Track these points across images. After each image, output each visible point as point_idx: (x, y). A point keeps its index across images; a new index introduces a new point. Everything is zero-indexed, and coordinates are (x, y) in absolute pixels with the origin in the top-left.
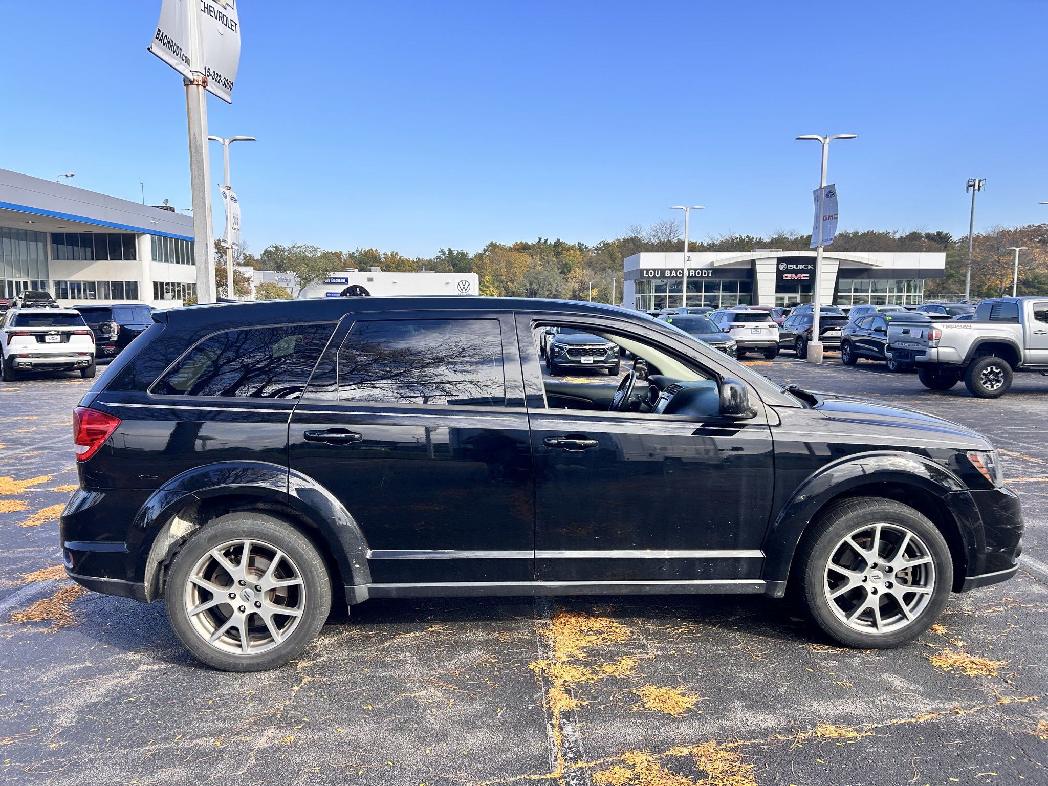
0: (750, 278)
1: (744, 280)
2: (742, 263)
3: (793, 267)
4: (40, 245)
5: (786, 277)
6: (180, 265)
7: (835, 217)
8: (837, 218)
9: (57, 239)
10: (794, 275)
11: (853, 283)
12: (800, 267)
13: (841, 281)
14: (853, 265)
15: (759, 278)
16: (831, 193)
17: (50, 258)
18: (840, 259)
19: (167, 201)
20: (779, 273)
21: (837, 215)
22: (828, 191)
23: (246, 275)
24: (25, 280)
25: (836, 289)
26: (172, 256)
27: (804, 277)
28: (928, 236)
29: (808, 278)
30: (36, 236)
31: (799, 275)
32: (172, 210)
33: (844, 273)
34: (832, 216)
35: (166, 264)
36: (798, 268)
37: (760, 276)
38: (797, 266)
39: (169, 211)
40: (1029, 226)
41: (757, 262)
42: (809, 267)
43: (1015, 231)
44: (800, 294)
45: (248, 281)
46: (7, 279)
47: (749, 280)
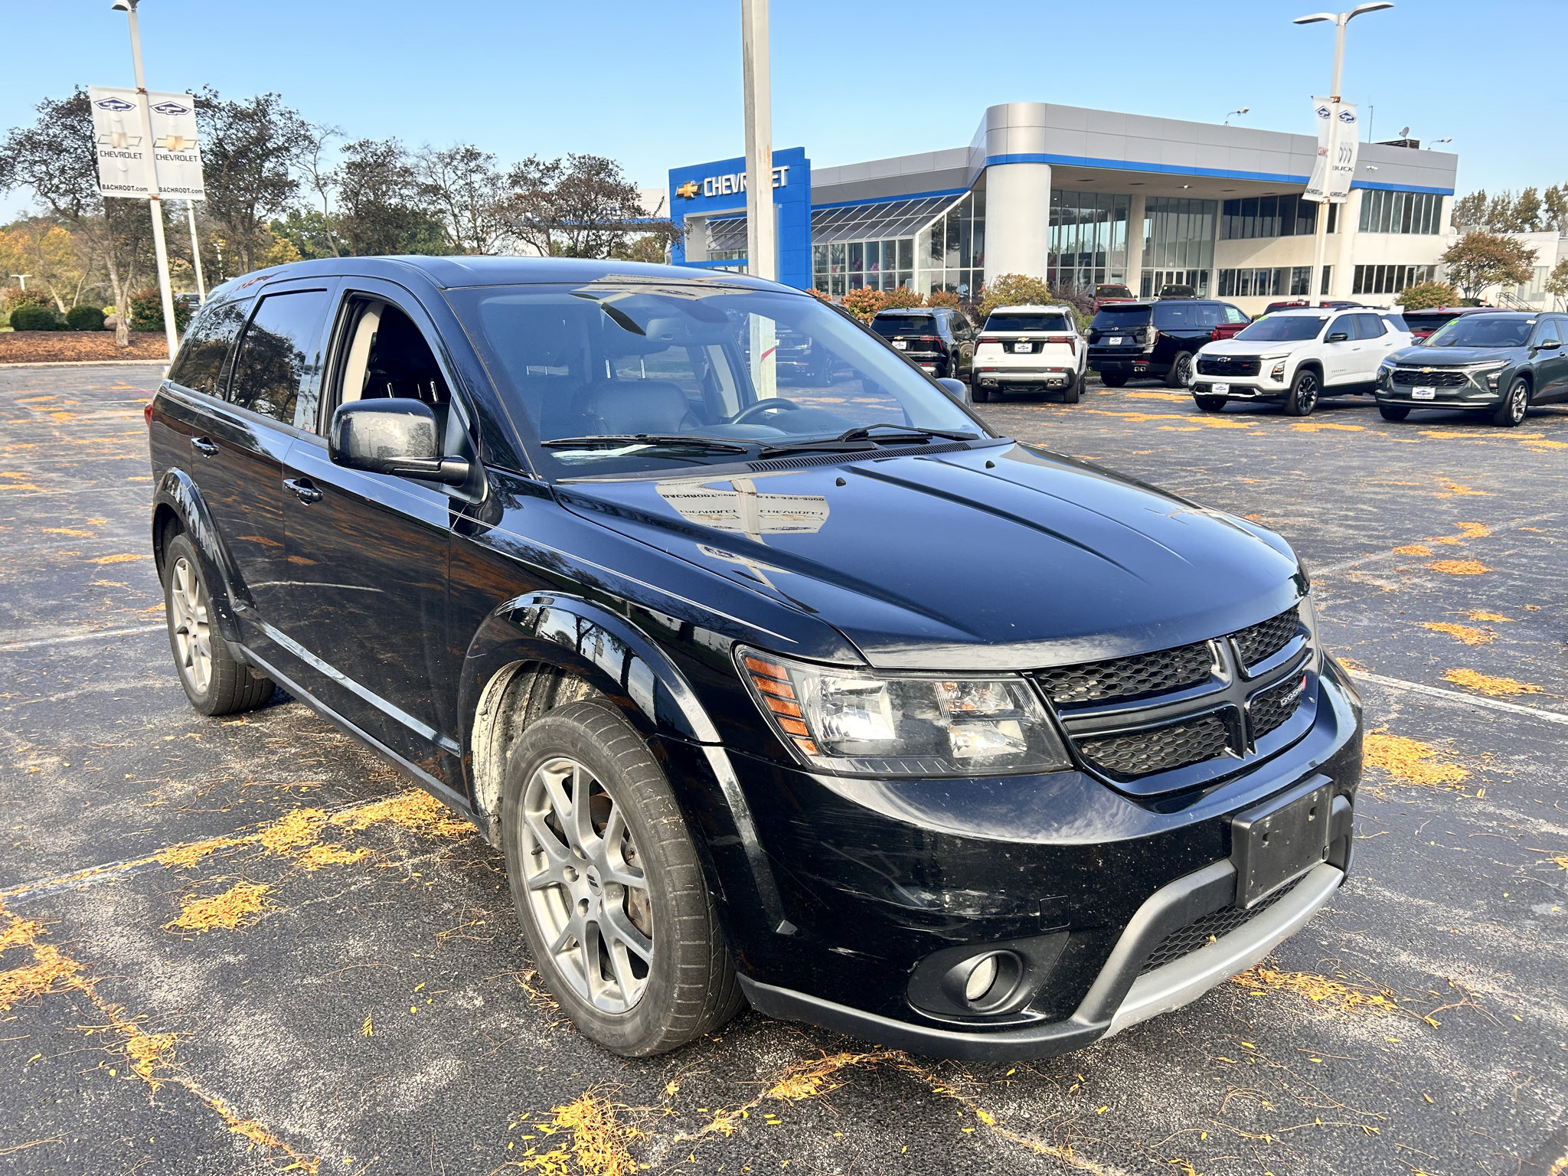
4: (1208, 218)
6: (1410, 236)
9: (1232, 207)
17: (1217, 237)
19: (1407, 130)
23: (1527, 248)
24: (1180, 270)
26: (1396, 222)
30: (1200, 206)
32: (1415, 144)
35: (1384, 235)
39: (1408, 149)
45: (1529, 258)
46: (1156, 270)
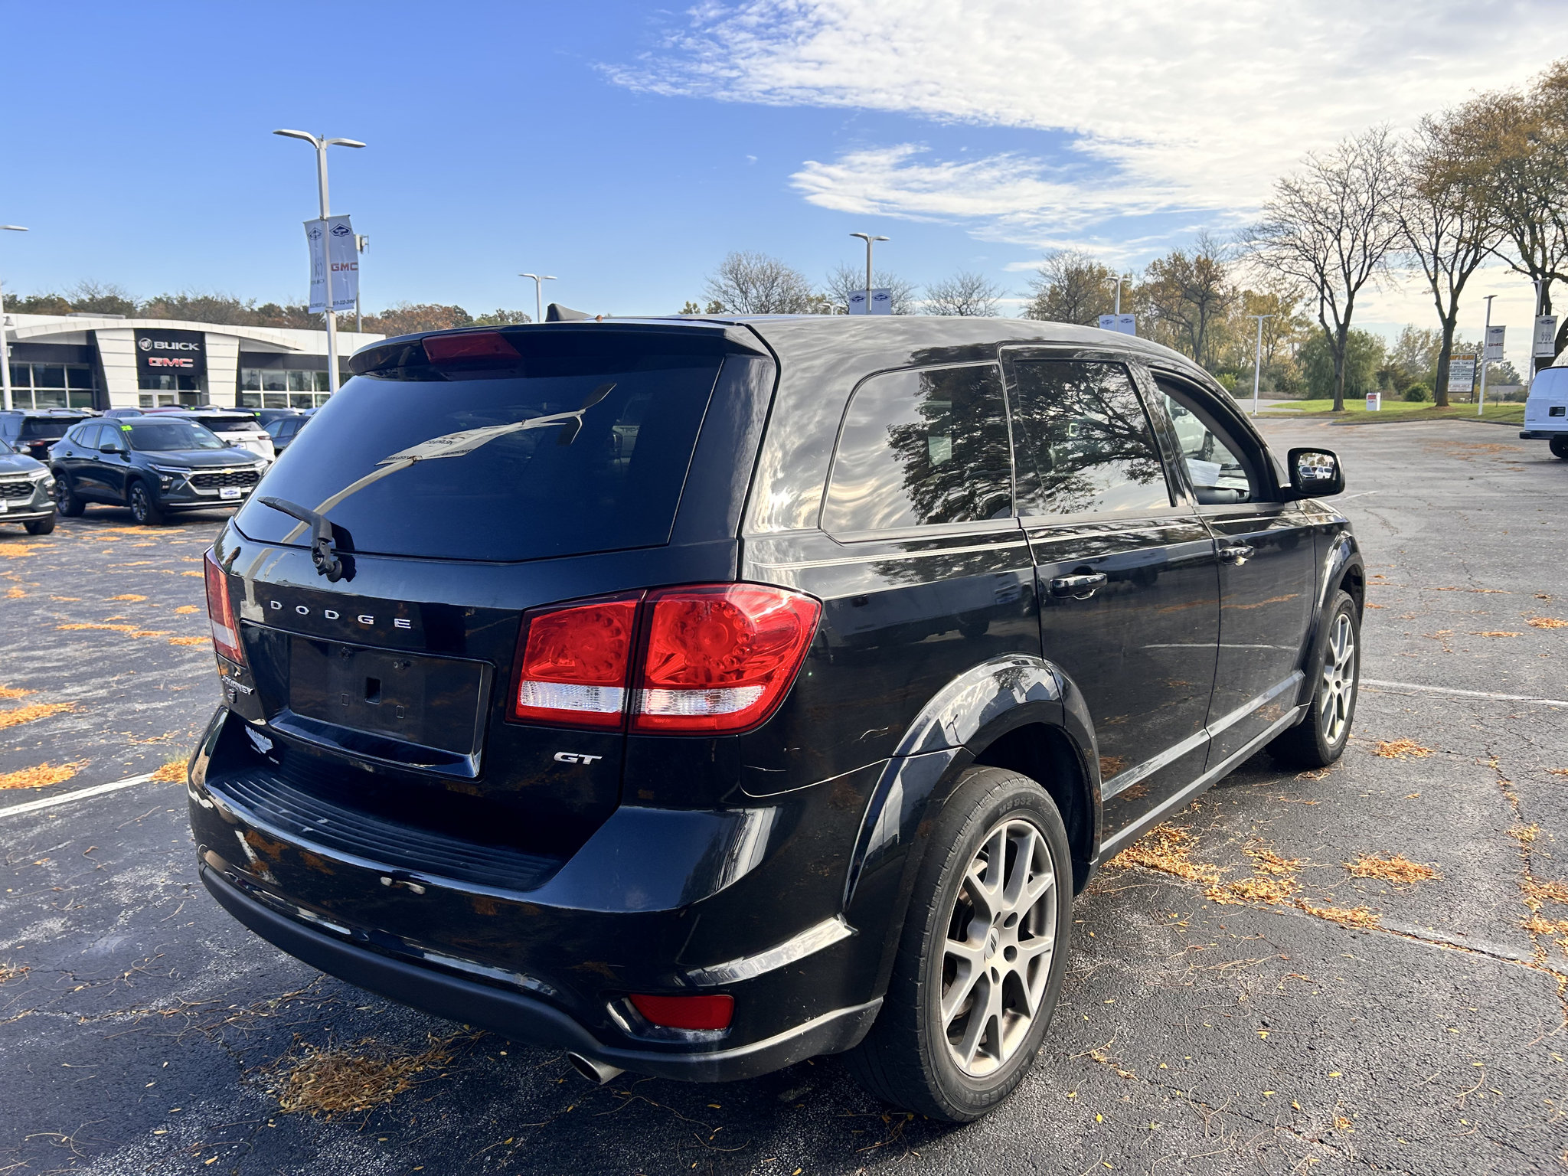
0: (88, 361)
1: (78, 365)
2: (69, 335)
3: (164, 345)
5: (154, 362)
7: (354, 267)
8: (356, 269)
10: (167, 360)
11: (263, 375)
12: (177, 346)
13: (244, 371)
14: (262, 347)
15: (105, 363)
16: (342, 229)
18: (240, 338)
20: (142, 357)
21: (356, 264)
22: (335, 225)
25: (240, 386)
27: (184, 363)
28: (291, 310)
29: (191, 366)
31: (175, 360)
33: (251, 359)
34: (347, 265)
36: (173, 348)
37: (106, 359)
38: (170, 345)
40: (419, 307)
41: (98, 335)
42: (191, 347)
43: (402, 312)
44: (178, 391)
47: (85, 366)
